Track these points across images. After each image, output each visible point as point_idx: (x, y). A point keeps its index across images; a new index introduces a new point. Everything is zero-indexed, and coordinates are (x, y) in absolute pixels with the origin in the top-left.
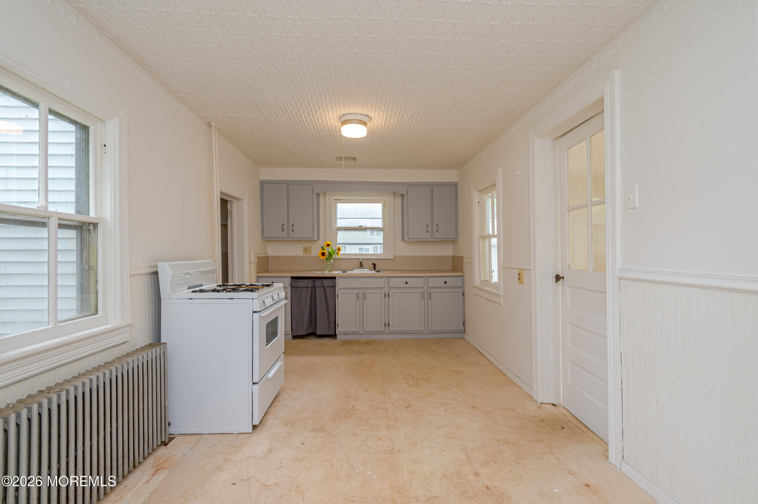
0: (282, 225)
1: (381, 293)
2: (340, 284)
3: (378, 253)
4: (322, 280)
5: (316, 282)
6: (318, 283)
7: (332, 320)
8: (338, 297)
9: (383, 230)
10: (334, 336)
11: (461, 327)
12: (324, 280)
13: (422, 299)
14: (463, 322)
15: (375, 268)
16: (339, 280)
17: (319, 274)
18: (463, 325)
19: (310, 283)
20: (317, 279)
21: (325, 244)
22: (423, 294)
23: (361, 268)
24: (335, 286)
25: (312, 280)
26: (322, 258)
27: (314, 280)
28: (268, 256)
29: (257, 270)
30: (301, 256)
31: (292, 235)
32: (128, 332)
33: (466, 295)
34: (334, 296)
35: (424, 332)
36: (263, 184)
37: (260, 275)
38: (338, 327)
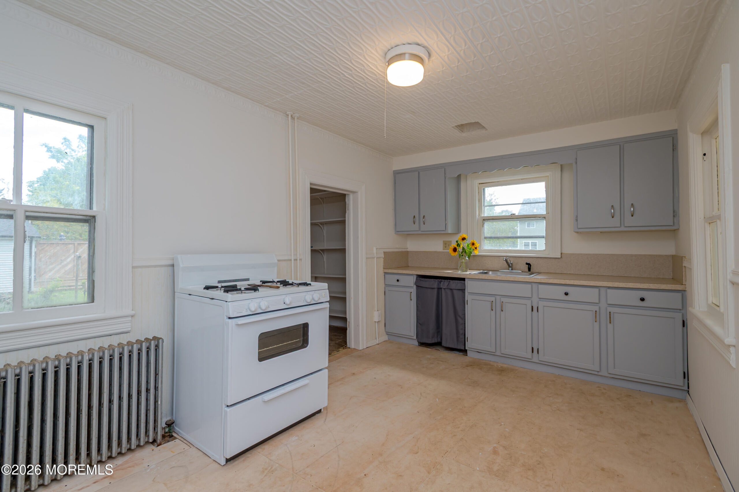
0: (413, 217)
1: (526, 305)
2: (470, 286)
3: (536, 249)
4: (449, 281)
5: (442, 283)
6: (444, 284)
7: (461, 332)
8: (467, 304)
9: (545, 217)
10: (464, 351)
11: (680, 381)
12: (451, 281)
13: (596, 321)
14: (684, 373)
15: (529, 269)
16: (468, 282)
17: (449, 273)
18: (684, 378)
19: (434, 283)
20: (443, 279)
21: (460, 238)
22: (596, 313)
23: (510, 269)
24: (465, 289)
25: (438, 280)
26: (453, 254)
27: (441, 280)
28: (408, 251)
29: (384, 265)
30: (440, 252)
31: (423, 228)
32: (129, 322)
33: (689, 323)
34: (464, 302)
35: (599, 374)
36: (396, 173)
37: (387, 271)
38: (467, 341)
